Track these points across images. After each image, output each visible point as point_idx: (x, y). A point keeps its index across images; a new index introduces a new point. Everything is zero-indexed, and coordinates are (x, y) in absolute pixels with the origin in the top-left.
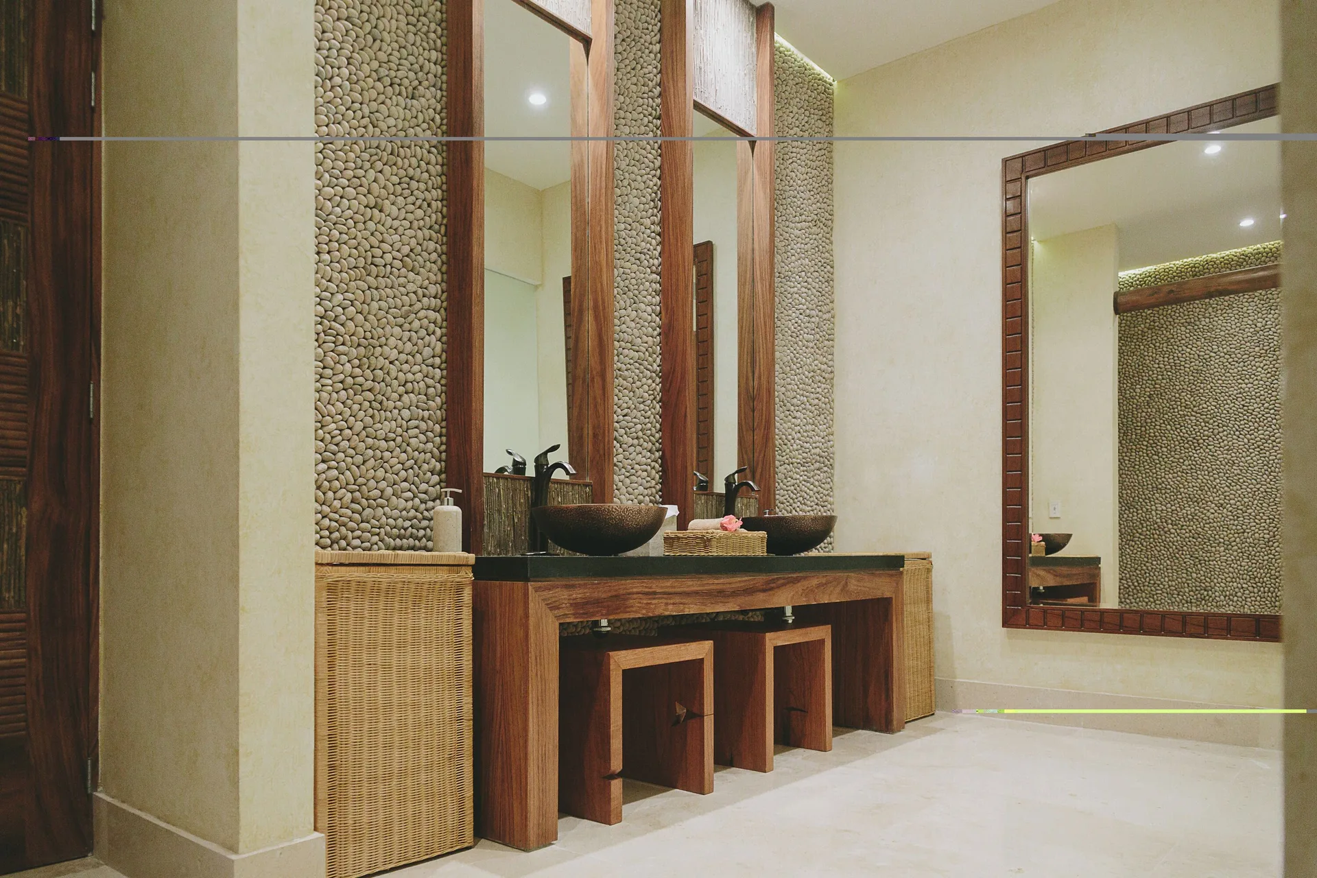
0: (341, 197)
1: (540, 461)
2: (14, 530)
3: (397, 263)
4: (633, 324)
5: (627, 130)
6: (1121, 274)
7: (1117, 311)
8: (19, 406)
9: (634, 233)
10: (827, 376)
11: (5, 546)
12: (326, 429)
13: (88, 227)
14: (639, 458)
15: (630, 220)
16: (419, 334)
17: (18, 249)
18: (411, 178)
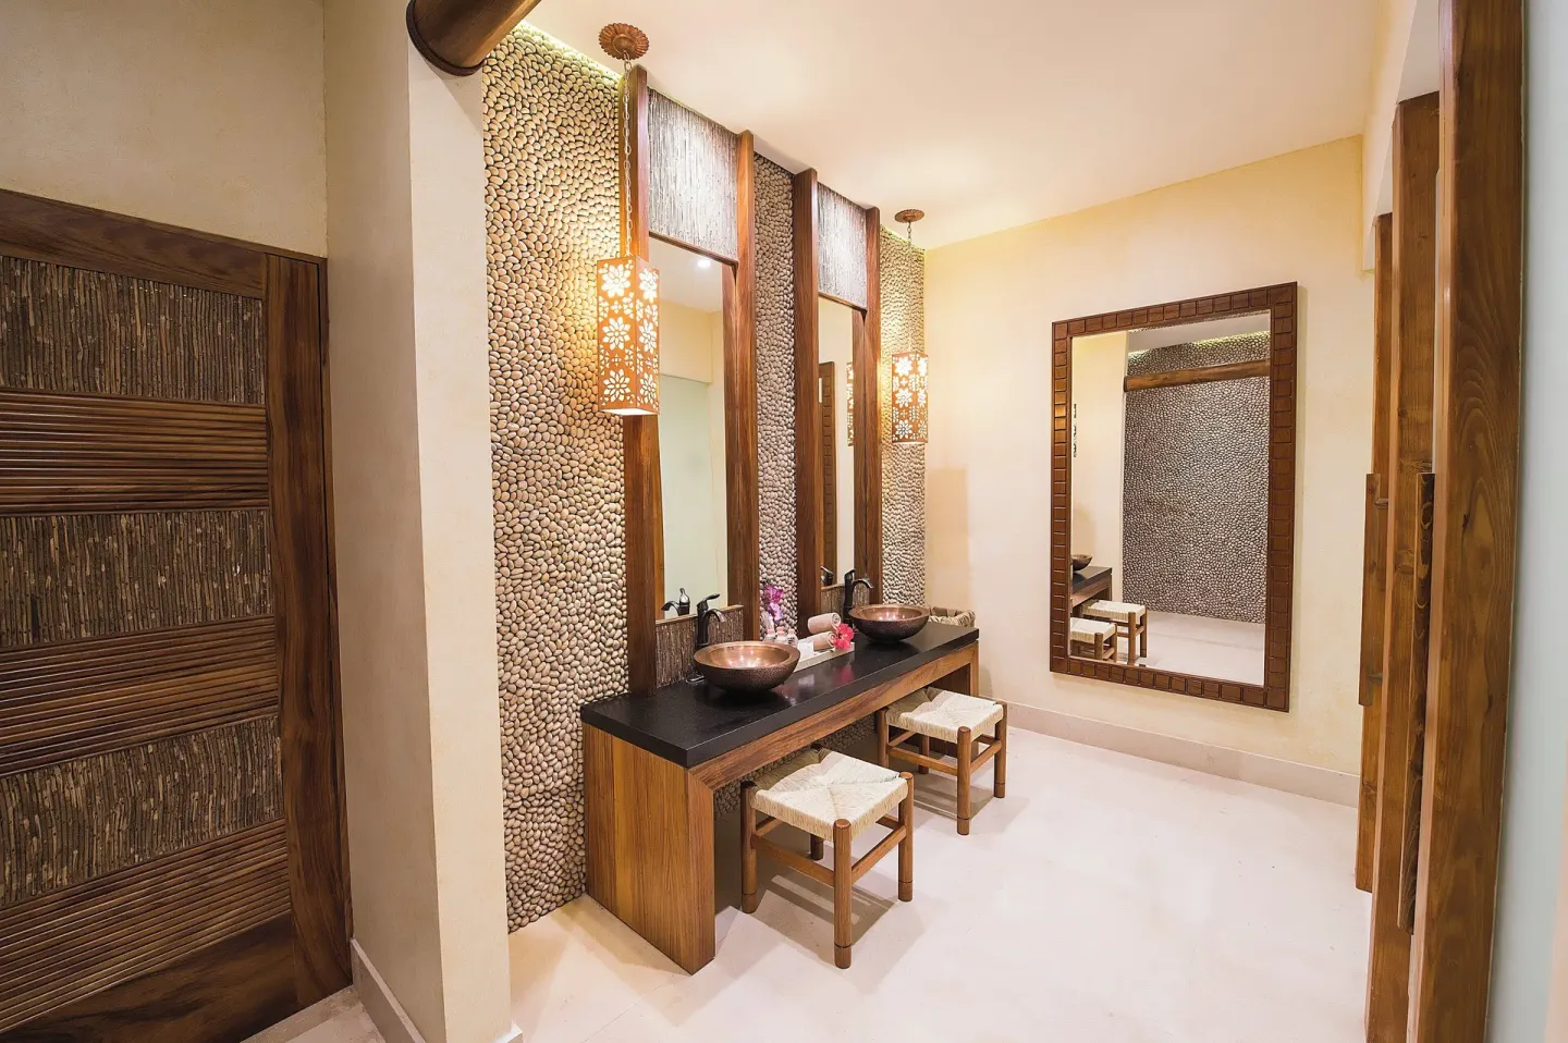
0: (535, 432)
1: (702, 606)
2: (271, 756)
3: (584, 473)
4: (773, 472)
5: (767, 323)
6: (1130, 354)
7: (1125, 390)
8: (266, 658)
9: (774, 402)
10: (919, 472)
11: (264, 772)
12: (527, 620)
13: (322, 498)
14: (780, 572)
15: (770, 393)
16: (603, 525)
17: (262, 531)
18: (593, 403)
